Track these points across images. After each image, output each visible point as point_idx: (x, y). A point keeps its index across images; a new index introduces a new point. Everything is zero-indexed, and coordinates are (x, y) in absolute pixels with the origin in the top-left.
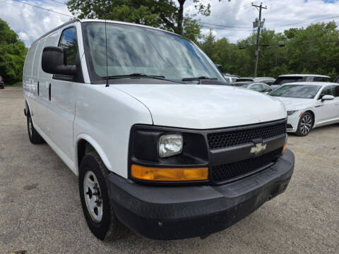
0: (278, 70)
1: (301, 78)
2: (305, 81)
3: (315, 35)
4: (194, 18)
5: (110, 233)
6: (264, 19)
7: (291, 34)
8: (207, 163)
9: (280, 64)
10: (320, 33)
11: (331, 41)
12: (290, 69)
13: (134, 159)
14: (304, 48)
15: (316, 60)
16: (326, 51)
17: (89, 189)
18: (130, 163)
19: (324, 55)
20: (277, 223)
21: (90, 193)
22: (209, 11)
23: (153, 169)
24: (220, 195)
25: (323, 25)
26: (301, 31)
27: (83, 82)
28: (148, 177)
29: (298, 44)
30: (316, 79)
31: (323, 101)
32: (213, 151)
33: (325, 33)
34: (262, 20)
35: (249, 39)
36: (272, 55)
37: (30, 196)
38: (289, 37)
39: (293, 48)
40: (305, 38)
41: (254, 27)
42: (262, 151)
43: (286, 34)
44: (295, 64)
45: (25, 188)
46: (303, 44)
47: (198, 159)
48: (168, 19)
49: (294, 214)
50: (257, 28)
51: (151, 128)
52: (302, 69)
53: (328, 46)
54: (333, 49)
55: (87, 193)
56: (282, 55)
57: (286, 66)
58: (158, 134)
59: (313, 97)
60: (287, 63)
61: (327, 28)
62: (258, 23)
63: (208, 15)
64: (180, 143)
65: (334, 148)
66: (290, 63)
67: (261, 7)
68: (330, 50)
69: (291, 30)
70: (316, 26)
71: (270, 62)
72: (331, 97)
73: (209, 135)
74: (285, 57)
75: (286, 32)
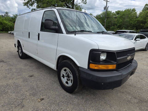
0: (113, 28)
1: (125, 31)
2: (127, 33)
3: (128, 13)
4: (79, 5)
5: (77, 90)
6: (108, 6)
7: (118, 13)
8: (116, 63)
9: (114, 26)
10: (130, 13)
11: (134, 16)
12: (118, 28)
13: (91, 61)
14: (123, 19)
15: (128, 24)
16: (132, 21)
17: (63, 75)
18: (89, 63)
19: (131, 22)
20: (130, 85)
21: (63, 76)
22: (86, 2)
23: (98, 65)
24: (120, 74)
25: (131, 9)
26: (122, 11)
27: (63, 33)
28: (96, 68)
29: (121, 17)
30: (130, 32)
31: (136, 41)
32: (118, 59)
33: (131, 13)
34: (107, 7)
35: (101, 14)
36: (111, 22)
37: (33, 79)
38: (117, 14)
39: (119, 19)
40: (124, 15)
41: (104, 10)
42: (130, 59)
43: (116, 13)
44: (120, 25)
45: (29, 76)
46: (122, 17)
47: (112, 61)
48: (68, 4)
49: (135, 82)
50: (105, 10)
51: (98, 50)
52: (122, 28)
53: (133, 18)
54: (135, 20)
55: (62, 76)
56: (115, 21)
57: (116, 26)
58: (101, 52)
59: (132, 39)
60: (116, 25)
61: (132, 11)
62: (106, 8)
63: (86, 4)
64: (106, 55)
65: (142, 59)
66: (118, 25)
67: (107, 1)
68: (134, 20)
69: (118, 11)
70: (128, 10)
71: (110, 25)
72: (139, 39)
73: (117, 53)
74: (116, 23)
75: (116, 12)
